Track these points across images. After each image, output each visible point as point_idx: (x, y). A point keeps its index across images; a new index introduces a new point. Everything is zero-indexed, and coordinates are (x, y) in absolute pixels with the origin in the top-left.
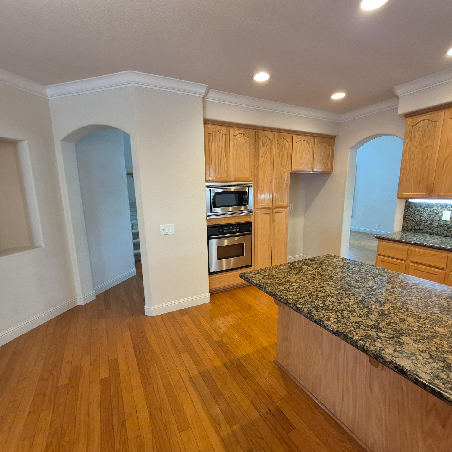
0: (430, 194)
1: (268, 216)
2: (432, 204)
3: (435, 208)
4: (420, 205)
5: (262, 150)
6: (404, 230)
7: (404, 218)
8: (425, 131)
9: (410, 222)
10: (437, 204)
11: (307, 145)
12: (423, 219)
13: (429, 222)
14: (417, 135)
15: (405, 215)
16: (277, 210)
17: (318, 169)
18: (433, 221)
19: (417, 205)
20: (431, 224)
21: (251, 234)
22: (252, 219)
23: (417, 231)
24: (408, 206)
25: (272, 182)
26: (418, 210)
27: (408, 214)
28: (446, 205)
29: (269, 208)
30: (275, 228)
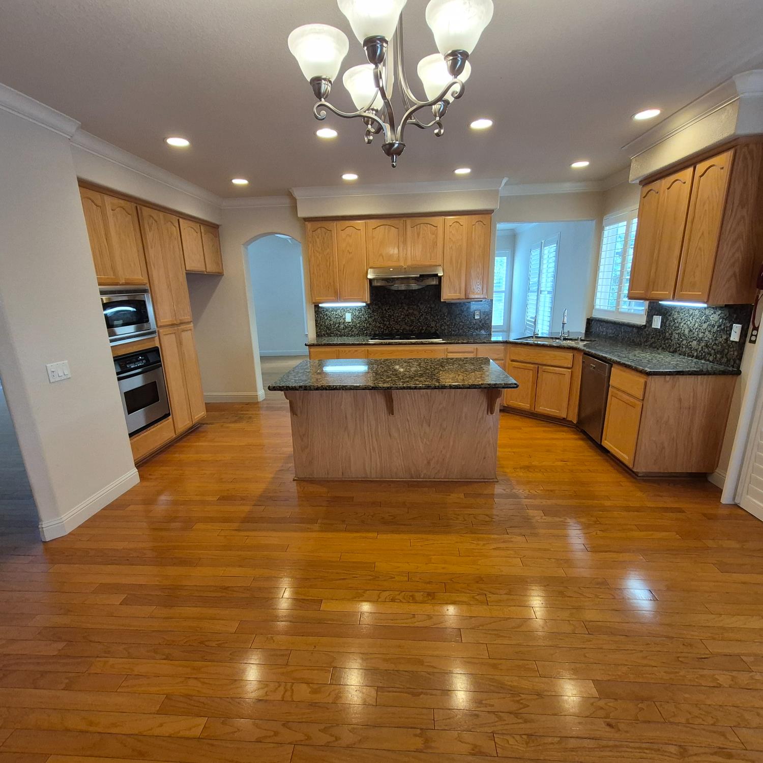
0: (338, 297)
1: (173, 336)
2: (336, 307)
3: (339, 311)
4: (327, 309)
5: (150, 236)
6: (319, 335)
7: (316, 324)
8: (324, 238)
9: (322, 328)
10: (340, 307)
11: (195, 234)
12: (332, 323)
13: (337, 325)
14: (318, 240)
15: (316, 321)
16: (182, 327)
17: (211, 268)
18: (339, 323)
19: (325, 310)
20: (339, 326)
21: (161, 366)
22: (158, 345)
23: (329, 335)
24: (317, 309)
25: (169, 286)
26: (326, 315)
27: (319, 320)
28: (347, 308)
29: (173, 325)
30: (184, 353)
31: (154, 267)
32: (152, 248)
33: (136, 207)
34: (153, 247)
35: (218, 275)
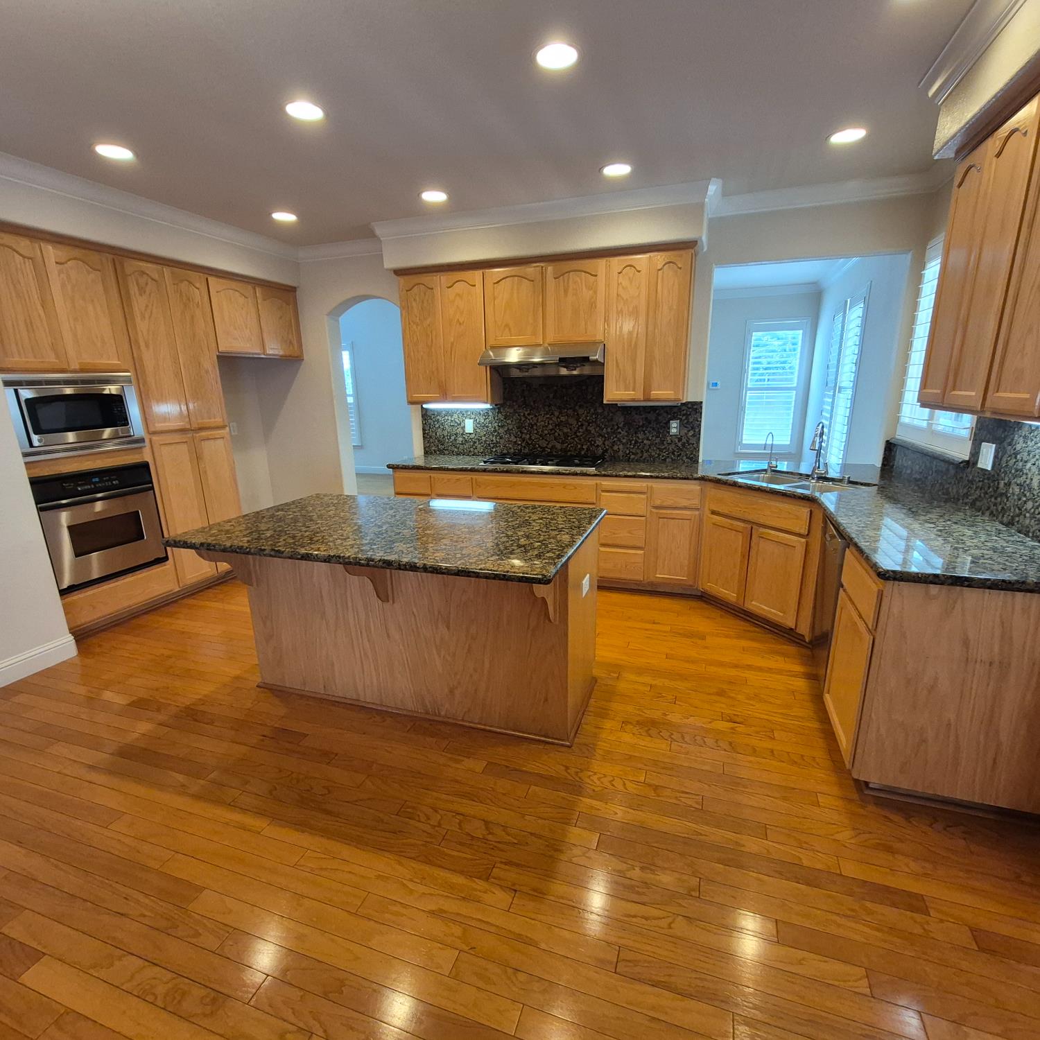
0: (445, 396)
1: (184, 447)
2: (452, 409)
3: (455, 416)
4: (439, 413)
5: (139, 303)
6: (427, 452)
7: (424, 434)
9: (431, 440)
10: (457, 410)
11: (241, 300)
12: (446, 433)
13: (453, 438)
15: (424, 430)
16: (204, 434)
17: (274, 349)
18: (456, 434)
19: (436, 413)
20: (455, 440)
21: (152, 488)
22: (147, 457)
23: (442, 452)
24: (426, 415)
25: (178, 374)
26: (438, 421)
27: (427, 428)
28: (467, 411)
29: (182, 431)
30: (205, 472)
31: (147, 346)
32: (143, 317)
33: (114, 260)
34: (147, 316)
35: (292, 361)
